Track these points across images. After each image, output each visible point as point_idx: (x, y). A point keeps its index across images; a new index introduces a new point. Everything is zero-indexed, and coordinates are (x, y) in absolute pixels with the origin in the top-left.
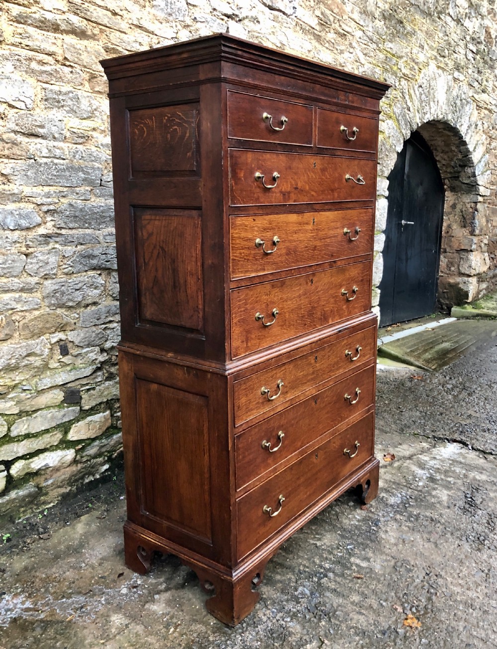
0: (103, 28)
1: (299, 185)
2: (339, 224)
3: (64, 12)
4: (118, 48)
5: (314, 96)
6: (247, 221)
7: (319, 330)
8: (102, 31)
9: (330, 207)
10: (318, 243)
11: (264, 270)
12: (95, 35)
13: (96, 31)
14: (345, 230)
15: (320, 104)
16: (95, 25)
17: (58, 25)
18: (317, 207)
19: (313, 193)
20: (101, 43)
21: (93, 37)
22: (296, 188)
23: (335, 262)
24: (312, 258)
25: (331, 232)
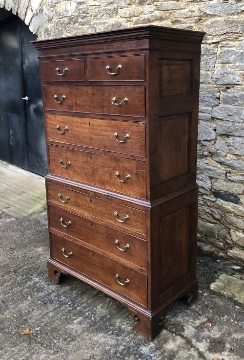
0: (171, 11)
1: (78, 102)
2: (109, 129)
3: (153, 12)
4: (178, 19)
5: (85, 53)
6: (52, 117)
7: (97, 187)
8: (170, 13)
9: (101, 117)
10: (94, 137)
11: (62, 141)
12: (167, 17)
13: (167, 15)
14: (116, 134)
15: (89, 56)
16: (167, 11)
17: (150, 19)
18: (91, 116)
19: (87, 107)
20: (170, 20)
21: (167, 18)
22: (76, 104)
23: (108, 152)
24: (90, 144)
25: (103, 133)
